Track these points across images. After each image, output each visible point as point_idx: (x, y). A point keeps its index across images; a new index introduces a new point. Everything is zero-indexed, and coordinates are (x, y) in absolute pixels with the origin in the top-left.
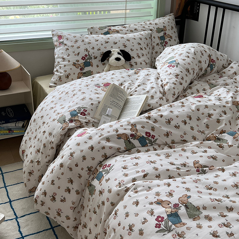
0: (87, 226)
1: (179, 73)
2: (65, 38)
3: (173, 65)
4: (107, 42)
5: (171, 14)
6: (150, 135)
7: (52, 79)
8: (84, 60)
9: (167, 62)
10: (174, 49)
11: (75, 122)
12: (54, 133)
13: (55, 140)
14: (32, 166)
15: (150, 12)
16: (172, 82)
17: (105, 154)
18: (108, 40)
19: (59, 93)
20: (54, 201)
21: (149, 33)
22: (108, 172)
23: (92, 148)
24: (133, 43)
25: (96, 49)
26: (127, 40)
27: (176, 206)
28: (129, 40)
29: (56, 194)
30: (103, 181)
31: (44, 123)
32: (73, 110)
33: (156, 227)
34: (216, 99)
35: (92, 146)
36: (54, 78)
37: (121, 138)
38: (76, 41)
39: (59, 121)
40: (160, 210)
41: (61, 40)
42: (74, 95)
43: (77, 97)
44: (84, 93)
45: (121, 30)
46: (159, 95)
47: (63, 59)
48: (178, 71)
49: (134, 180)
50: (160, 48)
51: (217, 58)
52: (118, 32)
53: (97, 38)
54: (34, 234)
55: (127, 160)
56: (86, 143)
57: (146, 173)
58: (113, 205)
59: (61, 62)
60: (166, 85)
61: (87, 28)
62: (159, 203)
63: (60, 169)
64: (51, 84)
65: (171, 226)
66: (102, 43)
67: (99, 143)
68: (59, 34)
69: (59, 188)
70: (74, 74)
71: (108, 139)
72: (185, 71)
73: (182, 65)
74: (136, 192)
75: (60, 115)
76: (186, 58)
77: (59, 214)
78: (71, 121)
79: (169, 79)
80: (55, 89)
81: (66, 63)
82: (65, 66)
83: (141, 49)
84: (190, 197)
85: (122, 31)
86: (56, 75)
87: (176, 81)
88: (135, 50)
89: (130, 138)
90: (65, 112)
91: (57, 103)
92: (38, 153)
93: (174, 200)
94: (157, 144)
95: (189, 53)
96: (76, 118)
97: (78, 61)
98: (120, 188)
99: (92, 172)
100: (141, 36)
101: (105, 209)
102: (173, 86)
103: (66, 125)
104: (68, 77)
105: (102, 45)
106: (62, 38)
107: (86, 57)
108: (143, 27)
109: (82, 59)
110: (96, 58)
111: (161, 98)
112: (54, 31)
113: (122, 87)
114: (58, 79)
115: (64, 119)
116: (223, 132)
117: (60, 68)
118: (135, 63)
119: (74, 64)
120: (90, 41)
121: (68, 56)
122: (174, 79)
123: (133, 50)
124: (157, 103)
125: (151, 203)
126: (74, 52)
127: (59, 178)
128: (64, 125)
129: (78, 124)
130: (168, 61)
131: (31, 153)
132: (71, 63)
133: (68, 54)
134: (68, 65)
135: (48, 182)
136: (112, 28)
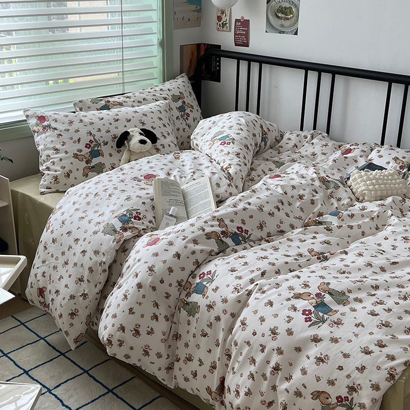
0: (192, 358)
1: (239, 151)
2: (51, 119)
3: (227, 142)
4: (117, 120)
5: (183, 75)
6: (242, 230)
7: (42, 182)
8: (89, 148)
9: (215, 138)
10: (215, 122)
11: (130, 231)
12: (103, 249)
13: (107, 259)
14: (75, 304)
15: (152, 73)
16: (235, 163)
17: (197, 260)
18: (117, 117)
19: (80, 196)
20: (138, 336)
21: (166, 103)
22: (211, 281)
23: (178, 256)
24: (152, 118)
25: (103, 131)
26: (143, 115)
27: (318, 295)
28: (146, 115)
29: (140, 326)
30: (210, 293)
31: (77, 240)
32: (122, 215)
33: (306, 321)
34: (299, 177)
35: (177, 252)
36: (45, 181)
37: (211, 238)
38: (71, 122)
39: (105, 233)
40: (301, 304)
41: (46, 123)
42: (110, 195)
43: (117, 197)
44: (124, 190)
45: (124, 102)
46: (226, 181)
47: (55, 150)
48: (236, 149)
49: (252, 281)
50: (182, 123)
51: (268, 129)
52: (121, 104)
53: (101, 116)
54: (88, 404)
55: (232, 261)
56: (167, 250)
57: (262, 271)
58: (234, 316)
59: (52, 155)
60: (228, 168)
61: (72, 102)
62: (298, 296)
63: (139, 291)
64: (43, 190)
65: (323, 316)
66: (109, 122)
67: (186, 247)
68: (39, 114)
69: (142, 316)
70: (78, 170)
71: (195, 242)
72: (244, 148)
73: (238, 141)
74: (264, 292)
75: (103, 224)
76: (240, 132)
77: (146, 353)
79: (230, 160)
80: (70, 193)
81: (62, 155)
82: (61, 160)
83: (165, 126)
84: (328, 284)
85: (127, 102)
86: (48, 175)
87: (240, 161)
88: (157, 128)
89: (222, 236)
90: (109, 219)
91: (86, 211)
92: (80, 283)
93: (314, 290)
94: (252, 241)
95: (240, 125)
96: (130, 225)
97: (81, 151)
98: (239, 294)
99: (182, 288)
100: (159, 108)
101: (223, 324)
102: (239, 168)
103: (119, 237)
104: (68, 175)
105: (111, 124)
106: (47, 120)
107: (91, 143)
108: (154, 95)
109: (86, 147)
110: (106, 144)
111: (229, 185)
112: (28, 110)
113: (172, 178)
114: (53, 181)
115: (113, 229)
116: (320, 215)
117: (54, 164)
118: (161, 145)
119: (76, 156)
120: (91, 121)
121: (63, 145)
122: (236, 160)
123: (155, 128)
124: (226, 191)
125: (289, 299)
126: (71, 139)
127: (140, 304)
128: (118, 237)
129: (135, 232)
130: (217, 138)
131: (66, 286)
132: (71, 154)
133: (63, 142)
134: (66, 158)
135: (123, 312)
136: (110, 99)
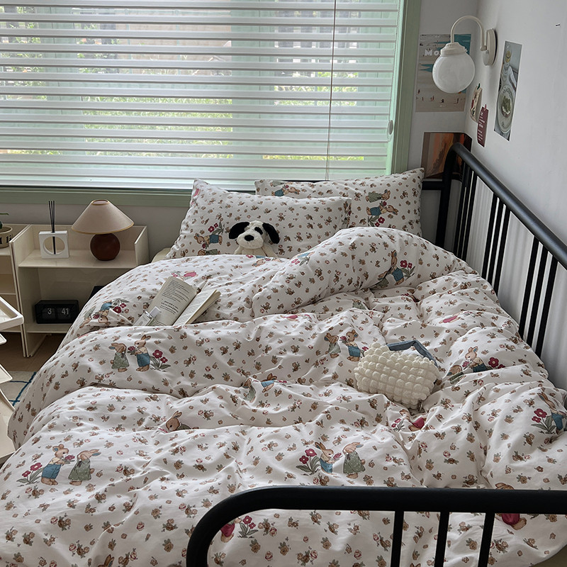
4: (255, 209)
5: (417, 169)
6: (160, 356)
8: (211, 232)
11: (100, 319)
21: (342, 201)
24: (298, 214)
28: (293, 210)
32: (110, 301)
37: (115, 348)
38: (212, 201)
43: (132, 285)
44: (146, 280)
45: (303, 190)
46: (242, 303)
48: (297, 271)
51: (420, 260)
52: (296, 192)
66: (247, 208)
70: (193, 251)
78: (97, 316)
81: (187, 232)
82: (185, 237)
83: (310, 226)
85: (305, 191)
95: (341, 245)
96: (104, 314)
97: (202, 232)
102: (270, 293)
104: (184, 254)
105: (246, 211)
106: (198, 194)
107: (216, 227)
108: (346, 188)
109: (209, 230)
111: (240, 309)
112: (197, 180)
115: (92, 312)
118: (288, 247)
119: (197, 237)
121: (193, 223)
122: (281, 284)
126: (202, 218)
128: (86, 321)
133: (195, 220)
